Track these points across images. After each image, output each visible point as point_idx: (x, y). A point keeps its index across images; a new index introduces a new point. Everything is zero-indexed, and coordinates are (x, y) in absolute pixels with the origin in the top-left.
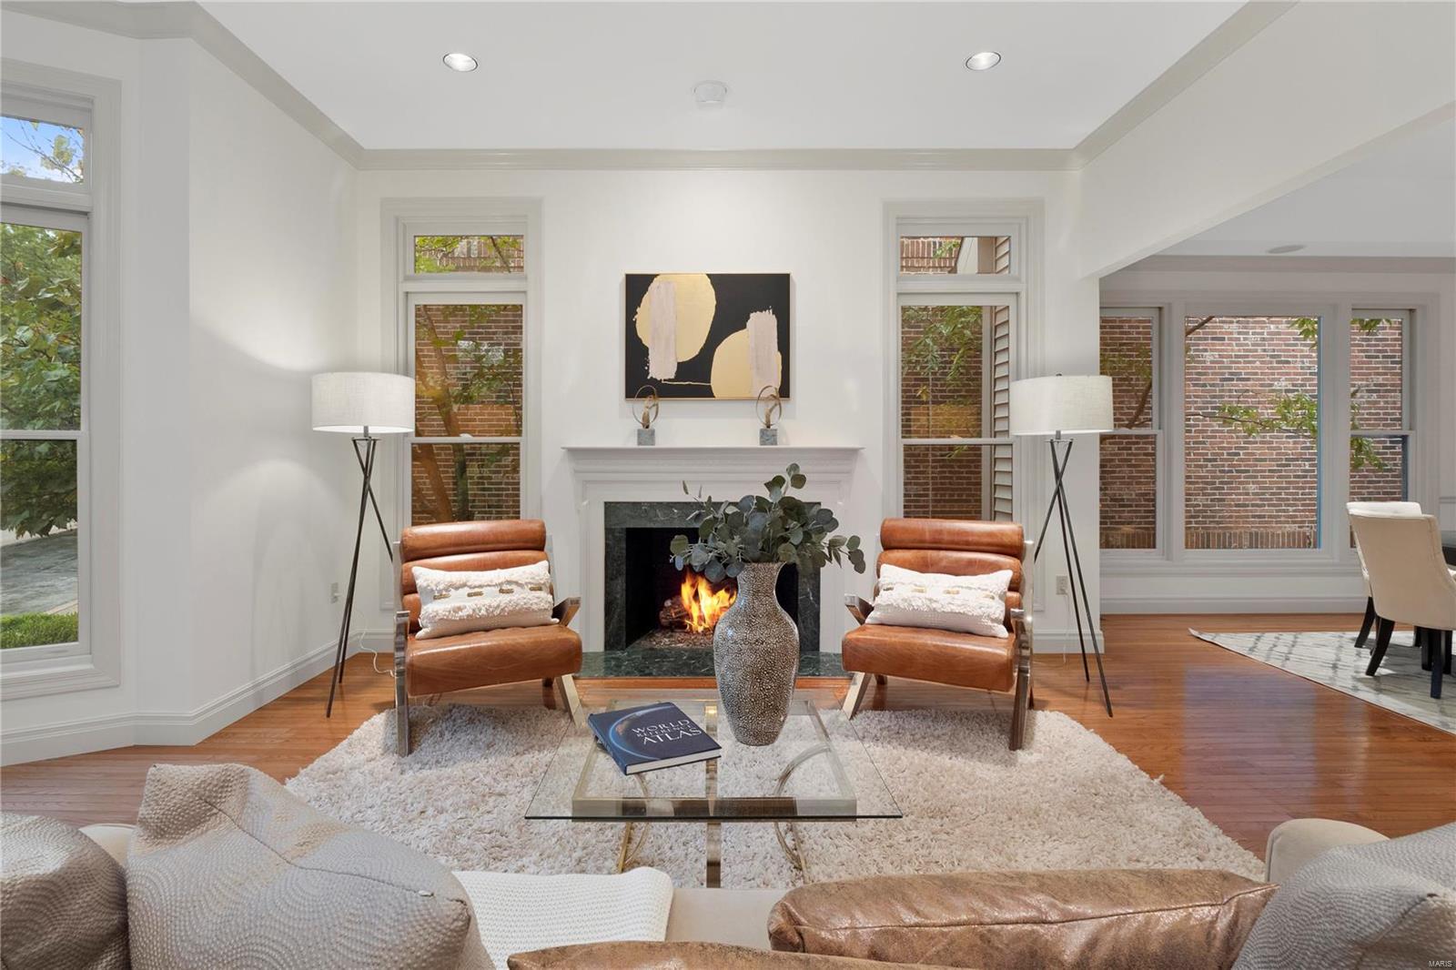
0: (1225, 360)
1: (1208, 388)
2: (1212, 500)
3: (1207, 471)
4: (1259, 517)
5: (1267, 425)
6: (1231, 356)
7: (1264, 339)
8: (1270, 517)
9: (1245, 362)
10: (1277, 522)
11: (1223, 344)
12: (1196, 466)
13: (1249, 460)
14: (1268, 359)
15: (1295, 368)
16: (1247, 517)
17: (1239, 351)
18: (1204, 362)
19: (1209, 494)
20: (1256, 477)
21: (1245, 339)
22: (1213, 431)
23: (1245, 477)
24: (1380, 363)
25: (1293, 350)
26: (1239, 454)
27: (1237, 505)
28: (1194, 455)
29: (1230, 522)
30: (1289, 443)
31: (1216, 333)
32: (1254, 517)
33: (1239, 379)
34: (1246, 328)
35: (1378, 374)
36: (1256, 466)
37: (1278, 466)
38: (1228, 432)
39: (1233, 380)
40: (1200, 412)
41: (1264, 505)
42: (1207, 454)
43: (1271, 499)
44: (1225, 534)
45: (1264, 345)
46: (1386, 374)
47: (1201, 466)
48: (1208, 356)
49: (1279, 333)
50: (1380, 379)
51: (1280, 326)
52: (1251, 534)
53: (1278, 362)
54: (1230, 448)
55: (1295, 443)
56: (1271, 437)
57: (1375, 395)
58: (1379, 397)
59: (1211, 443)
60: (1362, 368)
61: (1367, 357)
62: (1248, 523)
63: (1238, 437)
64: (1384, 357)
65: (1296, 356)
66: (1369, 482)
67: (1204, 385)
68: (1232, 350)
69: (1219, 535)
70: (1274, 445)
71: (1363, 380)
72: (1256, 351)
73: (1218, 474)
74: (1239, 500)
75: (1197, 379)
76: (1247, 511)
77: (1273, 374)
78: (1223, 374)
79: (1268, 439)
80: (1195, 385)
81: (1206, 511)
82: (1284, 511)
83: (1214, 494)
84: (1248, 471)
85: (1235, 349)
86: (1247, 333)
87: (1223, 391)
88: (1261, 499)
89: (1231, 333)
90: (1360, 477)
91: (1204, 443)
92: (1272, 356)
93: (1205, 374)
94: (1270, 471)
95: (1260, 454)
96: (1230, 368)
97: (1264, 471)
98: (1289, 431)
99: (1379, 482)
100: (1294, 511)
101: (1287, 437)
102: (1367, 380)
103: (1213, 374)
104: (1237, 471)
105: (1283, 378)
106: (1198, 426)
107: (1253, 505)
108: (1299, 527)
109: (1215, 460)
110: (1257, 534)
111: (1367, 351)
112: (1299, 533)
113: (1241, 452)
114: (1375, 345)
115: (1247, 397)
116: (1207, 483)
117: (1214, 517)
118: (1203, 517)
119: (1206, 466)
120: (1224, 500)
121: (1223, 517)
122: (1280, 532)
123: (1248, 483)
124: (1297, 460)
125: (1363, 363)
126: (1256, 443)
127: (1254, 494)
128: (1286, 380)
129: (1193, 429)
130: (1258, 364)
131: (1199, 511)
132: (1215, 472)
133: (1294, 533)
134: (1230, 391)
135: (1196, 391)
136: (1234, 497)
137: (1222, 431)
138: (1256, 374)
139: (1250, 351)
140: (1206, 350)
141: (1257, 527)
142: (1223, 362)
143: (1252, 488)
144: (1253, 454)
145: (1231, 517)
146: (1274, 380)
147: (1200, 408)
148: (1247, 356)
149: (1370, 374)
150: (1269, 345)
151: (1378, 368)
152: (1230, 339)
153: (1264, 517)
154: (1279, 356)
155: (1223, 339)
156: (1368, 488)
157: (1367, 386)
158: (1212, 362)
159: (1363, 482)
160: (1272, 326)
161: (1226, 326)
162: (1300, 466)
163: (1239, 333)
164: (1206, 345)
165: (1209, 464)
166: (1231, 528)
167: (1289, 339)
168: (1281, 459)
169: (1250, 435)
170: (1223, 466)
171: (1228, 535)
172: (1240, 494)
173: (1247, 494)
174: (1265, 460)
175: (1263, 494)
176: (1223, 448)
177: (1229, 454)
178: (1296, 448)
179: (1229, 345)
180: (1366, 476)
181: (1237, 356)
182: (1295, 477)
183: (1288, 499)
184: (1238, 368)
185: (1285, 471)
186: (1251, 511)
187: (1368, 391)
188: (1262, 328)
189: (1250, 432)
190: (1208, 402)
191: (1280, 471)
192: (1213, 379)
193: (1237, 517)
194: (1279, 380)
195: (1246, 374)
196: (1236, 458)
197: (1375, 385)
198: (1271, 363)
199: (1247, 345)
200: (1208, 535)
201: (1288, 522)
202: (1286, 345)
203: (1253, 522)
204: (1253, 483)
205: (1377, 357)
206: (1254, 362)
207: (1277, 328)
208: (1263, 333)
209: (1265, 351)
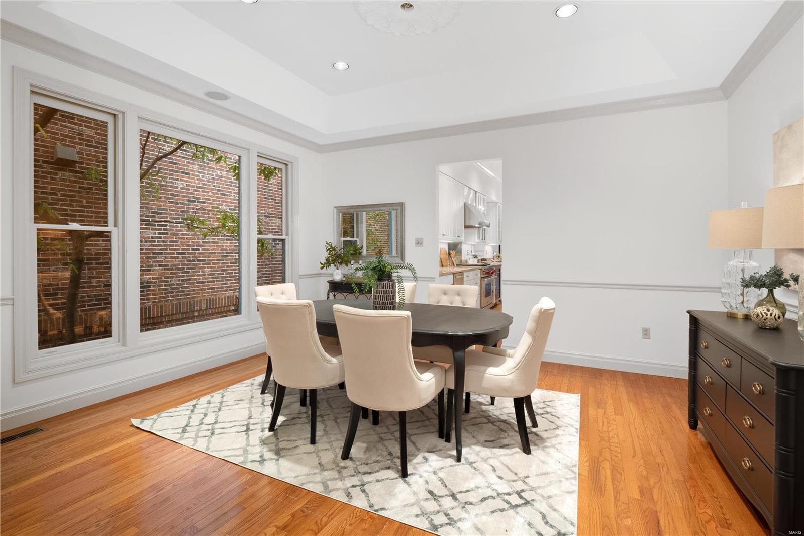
0: (190, 188)
1: (180, 205)
2: (182, 280)
3: (179, 261)
4: (211, 289)
5: (213, 231)
6: (193, 186)
7: (213, 179)
8: (218, 288)
9: (203, 191)
10: (221, 291)
11: (189, 178)
12: (172, 258)
13: (205, 253)
14: (216, 191)
15: (230, 199)
16: (205, 289)
17: (199, 183)
18: (177, 187)
19: (180, 277)
20: (209, 264)
21: (203, 177)
22: (182, 234)
23: (203, 264)
24: (270, 202)
25: (230, 188)
26: (199, 250)
27: (198, 283)
28: (170, 249)
29: (194, 294)
30: (227, 243)
31: (184, 169)
32: (208, 289)
33: (199, 202)
34: (203, 170)
35: (269, 208)
36: (209, 257)
37: (222, 257)
38: (193, 235)
39: (195, 201)
40: (174, 221)
41: (214, 281)
42: (179, 250)
43: (218, 277)
44: (190, 302)
45: (214, 182)
46: (272, 208)
47: (175, 258)
48: (180, 184)
49: (222, 177)
50: (270, 211)
51: (223, 173)
52: (207, 299)
53: (222, 194)
54: (194, 246)
55: (231, 243)
56: (217, 239)
57: (268, 219)
58: (270, 220)
59: (182, 242)
60: (262, 204)
61: (265, 198)
62: (206, 293)
63: (198, 239)
64: (272, 199)
65: (230, 192)
66: (266, 265)
67: (177, 203)
68: (195, 183)
69: (187, 304)
70: (220, 244)
71: (262, 210)
72: (209, 185)
73: (186, 263)
74: (199, 279)
75: (171, 198)
76: (204, 286)
77: (219, 201)
78: (189, 197)
79: (216, 240)
80: (171, 202)
81: (178, 288)
82: (225, 284)
83: (184, 276)
84: (205, 260)
85: (197, 183)
86: (204, 173)
87: (188, 208)
88: (212, 278)
89: (194, 171)
90: (262, 262)
91: (177, 242)
92: (218, 190)
93: (177, 195)
94: (217, 260)
95: (212, 250)
96: (194, 194)
97: (214, 260)
98: (228, 236)
99: (270, 265)
100: (231, 283)
101: (226, 239)
102: (265, 210)
103: (183, 196)
104: (198, 261)
105: (224, 204)
106: (173, 230)
107: (208, 282)
108: (233, 293)
109: (184, 254)
110: (210, 299)
111: (264, 195)
112: (233, 296)
113: (200, 248)
114: (268, 192)
115: (204, 213)
116: (179, 269)
117: (184, 291)
118: (177, 292)
119: (178, 258)
120: (190, 279)
121: (190, 291)
122: (223, 297)
123: (205, 268)
124: (232, 253)
125: (263, 201)
126: (209, 243)
127: (208, 275)
128: (226, 205)
129: (169, 232)
130: (210, 193)
131: (174, 288)
132: (184, 261)
133: (230, 296)
134: (194, 209)
135: (170, 206)
136: (196, 277)
137: (189, 235)
138: (209, 199)
139: (206, 185)
140: (177, 180)
141: (210, 295)
142: (189, 189)
143: (207, 271)
144: (208, 250)
145: (194, 290)
146: (219, 204)
147: (174, 218)
148: (204, 188)
149: (266, 207)
150: (217, 183)
151: (269, 205)
152: (193, 175)
153: (214, 288)
154: (222, 191)
155: (189, 174)
156: (265, 268)
157: (265, 213)
158: (182, 188)
159: (262, 265)
160: (218, 172)
161: (191, 166)
162: (233, 257)
163: (199, 172)
164: (178, 176)
165: (180, 256)
166: (195, 297)
167: (227, 182)
168: (223, 253)
169: (205, 237)
170: (189, 257)
171: (192, 302)
172: (200, 275)
173: (204, 275)
174: (214, 253)
175: (214, 274)
176: (190, 246)
177: (193, 250)
178: (231, 246)
179: (193, 179)
180: (265, 262)
181: (197, 187)
182: (231, 263)
183: (227, 277)
184: (199, 195)
185: (226, 260)
186: (207, 286)
187: (265, 216)
188: (213, 172)
189: (205, 235)
190: (179, 215)
191: (223, 260)
192: (182, 200)
193: (198, 290)
194: (222, 205)
195: (203, 199)
196: (198, 252)
197: (268, 213)
198: (217, 194)
199: (204, 181)
200: (180, 303)
201: (227, 290)
202: (226, 185)
203: (208, 292)
204: (208, 268)
205: (269, 199)
206: (208, 192)
207: (221, 173)
208: (213, 175)
209: (214, 186)
